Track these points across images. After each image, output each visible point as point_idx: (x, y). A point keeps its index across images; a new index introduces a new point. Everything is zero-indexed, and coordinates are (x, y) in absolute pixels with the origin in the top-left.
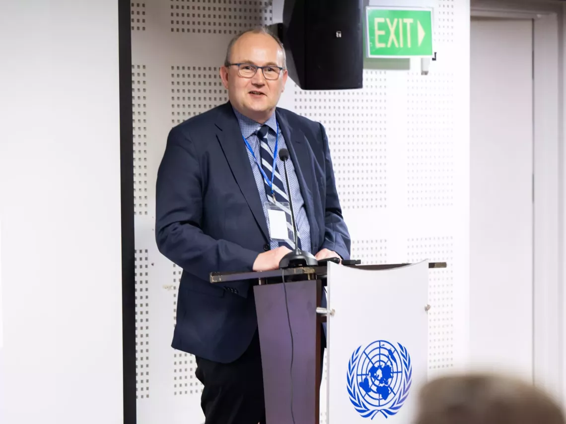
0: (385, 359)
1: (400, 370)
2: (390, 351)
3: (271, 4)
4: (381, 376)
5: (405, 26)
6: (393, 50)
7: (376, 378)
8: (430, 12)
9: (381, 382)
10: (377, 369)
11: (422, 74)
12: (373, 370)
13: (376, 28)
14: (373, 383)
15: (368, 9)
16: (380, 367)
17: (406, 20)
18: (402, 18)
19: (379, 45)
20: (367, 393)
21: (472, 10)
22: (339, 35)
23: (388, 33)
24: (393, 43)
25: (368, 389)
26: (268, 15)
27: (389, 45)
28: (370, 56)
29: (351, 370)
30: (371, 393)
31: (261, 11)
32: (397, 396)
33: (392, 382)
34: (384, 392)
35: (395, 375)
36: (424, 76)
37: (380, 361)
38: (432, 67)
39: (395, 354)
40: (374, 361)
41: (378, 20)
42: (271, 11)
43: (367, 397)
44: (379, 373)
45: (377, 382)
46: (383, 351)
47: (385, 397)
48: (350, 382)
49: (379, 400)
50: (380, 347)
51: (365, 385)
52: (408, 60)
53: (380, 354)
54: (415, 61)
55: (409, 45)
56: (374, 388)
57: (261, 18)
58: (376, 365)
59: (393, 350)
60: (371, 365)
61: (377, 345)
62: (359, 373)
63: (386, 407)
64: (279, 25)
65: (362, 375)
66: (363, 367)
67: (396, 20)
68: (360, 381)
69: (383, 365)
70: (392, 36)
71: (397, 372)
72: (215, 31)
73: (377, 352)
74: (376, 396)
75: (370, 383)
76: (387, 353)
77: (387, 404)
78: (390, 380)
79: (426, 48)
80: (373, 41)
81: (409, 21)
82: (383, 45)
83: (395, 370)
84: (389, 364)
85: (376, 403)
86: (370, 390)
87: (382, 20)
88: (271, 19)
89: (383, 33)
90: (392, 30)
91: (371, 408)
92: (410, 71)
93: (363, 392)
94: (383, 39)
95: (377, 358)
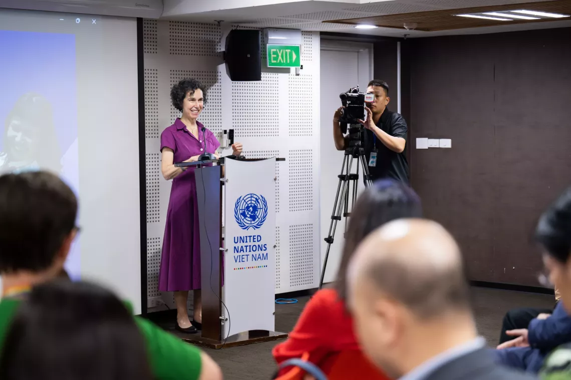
0: (254, 203)
1: (261, 207)
2: (256, 199)
3: (220, 42)
4: (252, 210)
5: (286, 53)
6: (280, 64)
7: (249, 211)
8: (298, 47)
9: (252, 213)
10: (250, 207)
11: (296, 75)
12: (248, 208)
13: (272, 53)
14: (248, 213)
15: (268, 45)
16: (251, 206)
17: (286, 50)
18: (285, 49)
19: (273, 62)
20: (245, 218)
21: (321, 47)
22: (249, 56)
23: (278, 56)
24: (280, 61)
25: (245, 216)
26: (219, 47)
27: (278, 61)
28: (269, 66)
29: (236, 207)
30: (247, 218)
31: (215, 45)
32: (260, 219)
33: (257, 213)
34: (253, 218)
35: (259, 210)
36: (297, 77)
37: (251, 203)
38: (301, 72)
39: (259, 200)
40: (248, 203)
41: (272, 50)
42: (220, 46)
43: (245, 220)
44: (251, 209)
45: (250, 213)
46: (253, 199)
47: (254, 220)
48: (236, 213)
49: (251, 221)
50: (251, 197)
51: (244, 214)
52: (289, 68)
53: (251, 200)
54: (293, 69)
55: (288, 62)
56: (248, 216)
57: (215, 49)
58: (249, 205)
59: (258, 198)
60: (246, 205)
61: (250, 196)
62: (241, 208)
63: (255, 225)
64: (224, 52)
65: (242, 209)
66: (243, 206)
67: (282, 50)
68: (241, 212)
69: (253, 205)
70: (280, 57)
71: (260, 209)
72: (189, 54)
73: (250, 199)
74: (250, 219)
75: (246, 213)
76: (255, 200)
77: (255, 223)
78: (256, 212)
79: (297, 63)
80: (270, 60)
81: (288, 51)
82: (275, 62)
83: (259, 207)
84: (256, 204)
85: (250, 222)
86: (247, 217)
87: (275, 50)
88: (220, 49)
89: (275, 56)
90: (280, 55)
91: (247, 225)
92: (290, 74)
93: (243, 218)
94: (276, 59)
95: (250, 202)
